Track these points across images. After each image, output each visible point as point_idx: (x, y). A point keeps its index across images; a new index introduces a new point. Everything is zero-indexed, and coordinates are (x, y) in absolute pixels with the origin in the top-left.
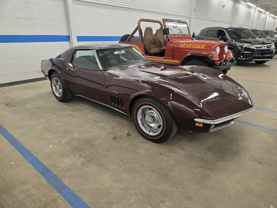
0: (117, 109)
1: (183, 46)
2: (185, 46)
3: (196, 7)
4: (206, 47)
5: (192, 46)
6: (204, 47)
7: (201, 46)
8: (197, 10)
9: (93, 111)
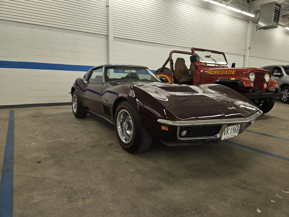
0: (109, 120)
1: (210, 73)
2: (213, 73)
3: (251, 45)
4: (236, 73)
5: (221, 72)
6: (233, 73)
7: (230, 72)
8: (252, 48)
9: (96, 126)
